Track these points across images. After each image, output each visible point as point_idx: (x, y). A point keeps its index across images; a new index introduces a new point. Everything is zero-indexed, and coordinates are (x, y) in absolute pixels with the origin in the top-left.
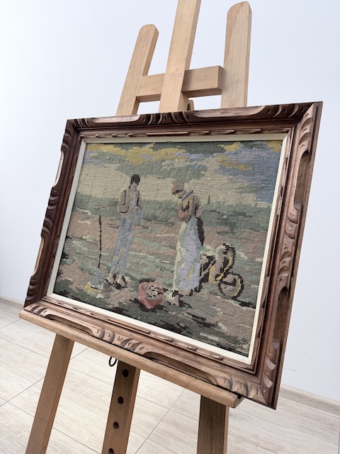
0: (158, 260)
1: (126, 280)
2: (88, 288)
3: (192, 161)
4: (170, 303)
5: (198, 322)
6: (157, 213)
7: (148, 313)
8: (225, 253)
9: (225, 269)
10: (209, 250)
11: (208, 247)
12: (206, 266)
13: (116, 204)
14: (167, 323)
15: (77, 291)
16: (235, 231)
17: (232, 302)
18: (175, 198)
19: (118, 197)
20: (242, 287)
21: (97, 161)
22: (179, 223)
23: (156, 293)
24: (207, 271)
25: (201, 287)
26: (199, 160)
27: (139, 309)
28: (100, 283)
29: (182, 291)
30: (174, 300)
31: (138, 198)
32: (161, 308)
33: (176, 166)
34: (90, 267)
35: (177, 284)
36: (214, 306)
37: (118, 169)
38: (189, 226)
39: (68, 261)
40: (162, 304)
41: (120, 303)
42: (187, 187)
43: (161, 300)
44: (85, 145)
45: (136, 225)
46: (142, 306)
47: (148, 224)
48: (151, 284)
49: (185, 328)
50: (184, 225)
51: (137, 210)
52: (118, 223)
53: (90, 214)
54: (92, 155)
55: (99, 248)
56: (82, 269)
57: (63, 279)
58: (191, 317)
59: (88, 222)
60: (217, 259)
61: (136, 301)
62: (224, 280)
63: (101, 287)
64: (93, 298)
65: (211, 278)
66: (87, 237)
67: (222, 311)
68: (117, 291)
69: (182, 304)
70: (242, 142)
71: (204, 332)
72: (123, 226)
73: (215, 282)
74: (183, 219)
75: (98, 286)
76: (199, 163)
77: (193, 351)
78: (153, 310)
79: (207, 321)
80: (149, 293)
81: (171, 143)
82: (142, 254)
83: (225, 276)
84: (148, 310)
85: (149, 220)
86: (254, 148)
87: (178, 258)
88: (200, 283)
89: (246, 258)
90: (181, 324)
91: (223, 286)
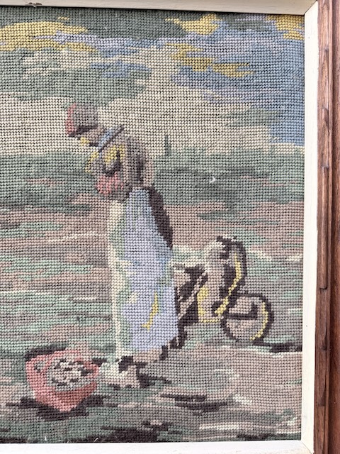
8: (225, 256)
9: (231, 289)
10: (188, 256)
11: (184, 249)
12: (187, 291)
14: (119, 430)
17: (256, 349)
18: (80, 146)
20: (271, 317)
23: (76, 373)
24: (191, 300)
25: (183, 336)
27: (41, 416)
29: (143, 354)
32: (97, 401)
40: (97, 393)
43: (94, 386)
48: (56, 357)
49: (165, 426)
50: (116, 209)
58: (173, 401)
60: (208, 271)
61: (27, 403)
62: (233, 311)
65: (202, 312)
69: (145, 381)
70: (219, 14)
71: (206, 421)
73: (214, 320)
74: (113, 195)
76: (127, 61)
78: (79, 412)
79: (210, 400)
80: (59, 378)
81: (40, 7)
82: (14, 292)
83: (232, 303)
84: (64, 416)
85: (16, 206)
86: (249, 31)
87: (117, 284)
88: (181, 329)
89: (269, 259)
90: (154, 422)
91: (231, 324)
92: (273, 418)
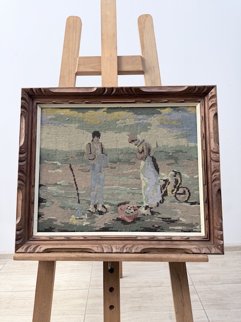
0: (128, 189)
1: (106, 207)
2: (73, 220)
3: (139, 120)
4: (144, 215)
5: (166, 221)
6: (121, 157)
7: (129, 225)
8: (175, 176)
9: (177, 186)
10: (164, 176)
11: (163, 174)
12: (164, 186)
13: (83, 154)
14: (145, 228)
15: (63, 225)
16: (178, 162)
17: (185, 204)
18: (132, 146)
19: (84, 148)
20: (190, 194)
21: (56, 122)
22: (139, 161)
23: (133, 210)
24: (165, 189)
25: (163, 200)
26: (144, 119)
27: (122, 224)
28: (84, 214)
29: (152, 205)
30: (147, 212)
31: (102, 148)
32: (139, 219)
33: (128, 124)
34: (70, 204)
35: (147, 201)
36: (174, 209)
37: (78, 128)
38: (146, 163)
39: (47, 204)
40: (139, 216)
41: (105, 224)
42: (140, 137)
43: (137, 214)
44: (40, 109)
45: (104, 168)
46: (124, 222)
47: (114, 165)
48: (127, 205)
49: (159, 227)
50: (142, 163)
51: (103, 157)
52: (88, 168)
53: (59, 164)
54: (49, 117)
55: (76, 188)
56: (63, 208)
57: (46, 219)
58: (161, 219)
59: (60, 171)
60: (170, 180)
61: (118, 219)
62: (178, 192)
63: (86, 216)
64: (80, 226)
65: (169, 193)
66: (62, 182)
67: (180, 211)
68: (101, 216)
69: (153, 213)
70: (171, 107)
71: (172, 226)
72: (94, 169)
73: (173, 195)
74: (142, 159)
75: (83, 217)
76: (145, 121)
77: (170, 239)
78: (133, 222)
79: (172, 219)
80: (128, 212)
81: (121, 108)
82: (115, 187)
83: (178, 190)
84: (129, 223)
85: (115, 162)
86: (180, 111)
87: (143, 185)
88: (163, 198)
89: (188, 177)
90: (156, 226)
91: (177, 196)
92: (192, 225)
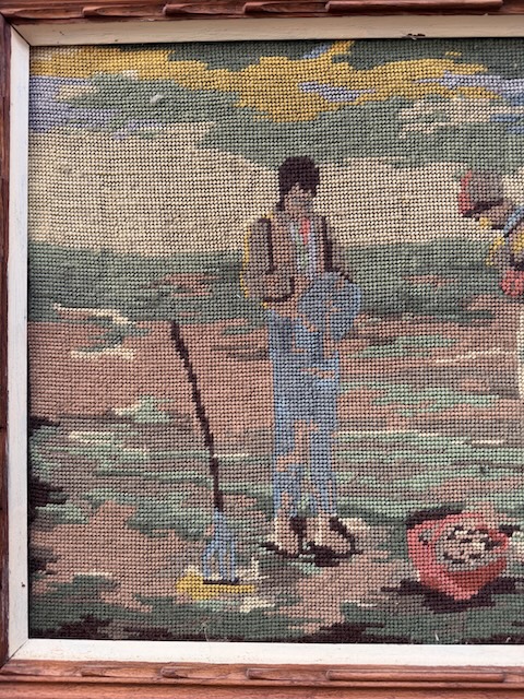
1: (352, 528)
2: (192, 585)
7: (463, 616)
13: (231, 271)
18: (480, 230)
21: (100, 115)
27: (426, 608)
28: (242, 561)
31: (328, 248)
32: (507, 586)
33: (457, 119)
37: (209, 142)
40: (507, 574)
41: (345, 609)
42: (515, 189)
43: (502, 563)
44: (26, 53)
45: (338, 339)
46: (436, 599)
47: (388, 328)
48: (448, 524)
51: (332, 286)
53: (121, 321)
54: (69, 91)
55: (201, 437)
56: (145, 529)
57: (68, 579)
59: (124, 352)
61: (408, 587)
63: (254, 572)
64: (226, 616)
66: (135, 408)
68: (324, 573)
72: (286, 348)
75: (239, 573)
80: (455, 553)
81: (421, 39)
82: (389, 432)
84: (462, 606)
85: (389, 314)
